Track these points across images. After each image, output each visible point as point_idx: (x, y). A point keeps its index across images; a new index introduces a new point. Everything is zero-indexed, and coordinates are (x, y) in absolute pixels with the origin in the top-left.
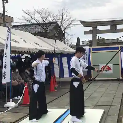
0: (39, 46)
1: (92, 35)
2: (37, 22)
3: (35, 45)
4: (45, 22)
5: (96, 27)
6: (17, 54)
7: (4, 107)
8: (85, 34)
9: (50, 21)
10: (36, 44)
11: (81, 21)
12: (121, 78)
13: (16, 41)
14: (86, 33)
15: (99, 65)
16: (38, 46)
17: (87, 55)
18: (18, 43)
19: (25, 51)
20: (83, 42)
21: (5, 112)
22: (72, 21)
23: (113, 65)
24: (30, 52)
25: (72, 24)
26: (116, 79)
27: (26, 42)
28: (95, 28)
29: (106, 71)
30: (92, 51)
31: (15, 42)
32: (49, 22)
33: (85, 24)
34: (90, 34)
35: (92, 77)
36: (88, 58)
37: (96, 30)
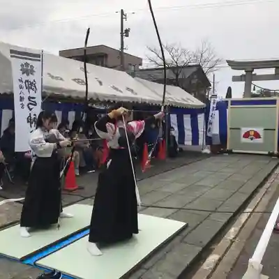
1: (244, 82)
4: (176, 62)
5: (251, 70)
8: (233, 81)
10: (128, 89)
11: (228, 62)
12: (276, 152)
14: (235, 79)
15: (239, 129)
22: (216, 61)
23: (265, 130)
25: (217, 66)
26: (267, 153)
27: (101, 84)
28: (249, 72)
29: (252, 139)
30: (230, 106)
33: (234, 65)
34: (241, 81)
35: (228, 148)
37: (252, 75)
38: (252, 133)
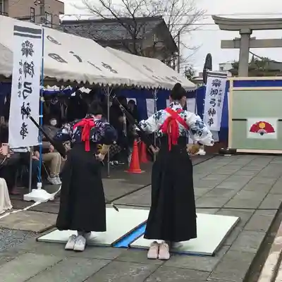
0: (112, 70)
2: (114, 15)
3: (103, 68)
4: (133, 15)
5: (248, 31)
6: (62, 87)
7: (25, 199)
8: (222, 47)
9: (144, 15)
10: (104, 65)
11: (215, 18)
13: (58, 58)
14: (225, 44)
15: (246, 120)
16: (108, 70)
17: (220, 94)
18: (63, 61)
19: (75, 81)
20: (222, 66)
21: (25, 209)
22: (194, 16)
23: (280, 120)
24: (87, 82)
25: (195, 23)
27: (80, 61)
28: (246, 35)
29: (262, 134)
30: (232, 88)
31: (55, 58)
32: (142, 16)
33: (223, 23)
34: (235, 48)
35: (230, 147)
36: (222, 103)
37: (250, 39)
38: (262, 126)
